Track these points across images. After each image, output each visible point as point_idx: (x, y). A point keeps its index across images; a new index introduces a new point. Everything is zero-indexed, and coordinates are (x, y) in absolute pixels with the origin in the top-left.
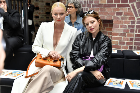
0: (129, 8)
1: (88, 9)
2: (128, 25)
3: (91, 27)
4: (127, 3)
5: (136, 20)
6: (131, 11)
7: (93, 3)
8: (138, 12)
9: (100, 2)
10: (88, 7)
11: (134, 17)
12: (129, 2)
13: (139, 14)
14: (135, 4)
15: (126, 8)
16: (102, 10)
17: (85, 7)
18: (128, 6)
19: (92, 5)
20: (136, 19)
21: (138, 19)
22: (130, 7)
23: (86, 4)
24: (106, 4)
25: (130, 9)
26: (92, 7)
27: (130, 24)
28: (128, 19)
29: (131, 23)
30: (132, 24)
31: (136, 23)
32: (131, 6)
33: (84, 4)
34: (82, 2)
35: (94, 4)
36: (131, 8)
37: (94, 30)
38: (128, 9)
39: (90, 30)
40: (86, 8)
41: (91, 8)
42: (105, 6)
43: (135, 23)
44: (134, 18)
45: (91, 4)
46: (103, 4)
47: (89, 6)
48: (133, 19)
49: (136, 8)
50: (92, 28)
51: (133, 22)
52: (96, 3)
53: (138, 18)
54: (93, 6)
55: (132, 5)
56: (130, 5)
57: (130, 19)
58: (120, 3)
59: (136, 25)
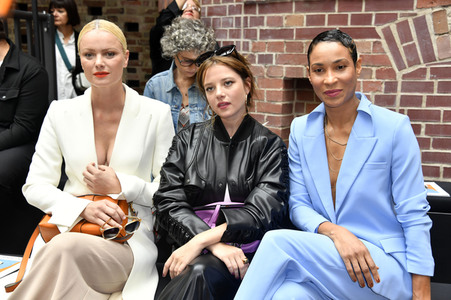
0: (375, 40)
1: (248, 43)
2: (376, 96)
3: (223, 97)
4: (370, 24)
5: (400, 80)
6: (384, 52)
7: (263, 24)
8: (406, 53)
9: (285, 22)
10: (246, 37)
11: (392, 71)
12: (376, 23)
13: (407, 60)
14: (393, 27)
15: (367, 40)
16: (290, 47)
17: (238, 37)
18: (373, 34)
19: (261, 30)
20: (399, 75)
21: (404, 76)
22: (378, 37)
23: (242, 29)
24: (305, 26)
25: (380, 43)
26: (261, 38)
27: (383, 94)
28: (374, 75)
29: (383, 90)
30: (386, 91)
31: (399, 88)
32: (380, 34)
33: (234, 28)
34: (230, 21)
35: (268, 28)
36: (383, 41)
37: (230, 106)
38: (375, 43)
39: (219, 106)
40: (242, 40)
41: (258, 40)
42: (301, 34)
43: (395, 90)
44: (391, 73)
45: (258, 28)
46: (294, 27)
47: (250, 34)
48: (390, 77)
49: (398, 40)
50: (226, 100)
51: (391, 87)
52: (271, 25)
53: (405, 72)
54: (264, 34)
55: (384, 31)
56: (379, 30)
57: (379, 74)
58: (346, 24)
59: (399, 94)
